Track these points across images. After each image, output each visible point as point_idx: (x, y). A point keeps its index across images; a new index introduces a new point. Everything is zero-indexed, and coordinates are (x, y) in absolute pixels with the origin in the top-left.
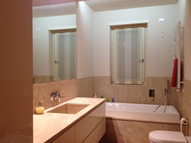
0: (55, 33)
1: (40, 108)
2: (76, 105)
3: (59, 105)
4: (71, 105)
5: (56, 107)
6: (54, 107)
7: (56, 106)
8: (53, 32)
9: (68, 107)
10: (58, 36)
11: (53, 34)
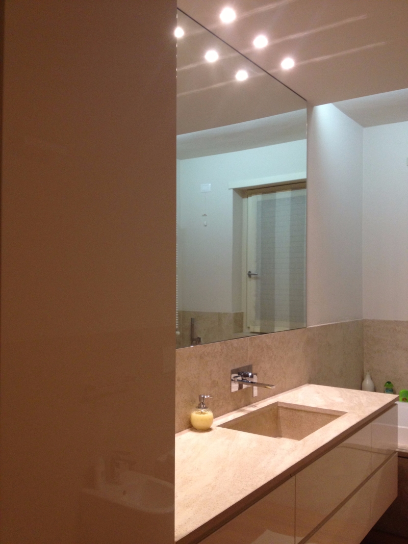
0: (251, 196)
1: (202, 413)
2: (303, 409)
3: (255, 406)
4: (288, 407)
5: (246, 413)
6: (242, 411)
7: (245, 408)
8: (244, 193)
9: (282, 413)
10: (258, 202)
11: (245, 200)
